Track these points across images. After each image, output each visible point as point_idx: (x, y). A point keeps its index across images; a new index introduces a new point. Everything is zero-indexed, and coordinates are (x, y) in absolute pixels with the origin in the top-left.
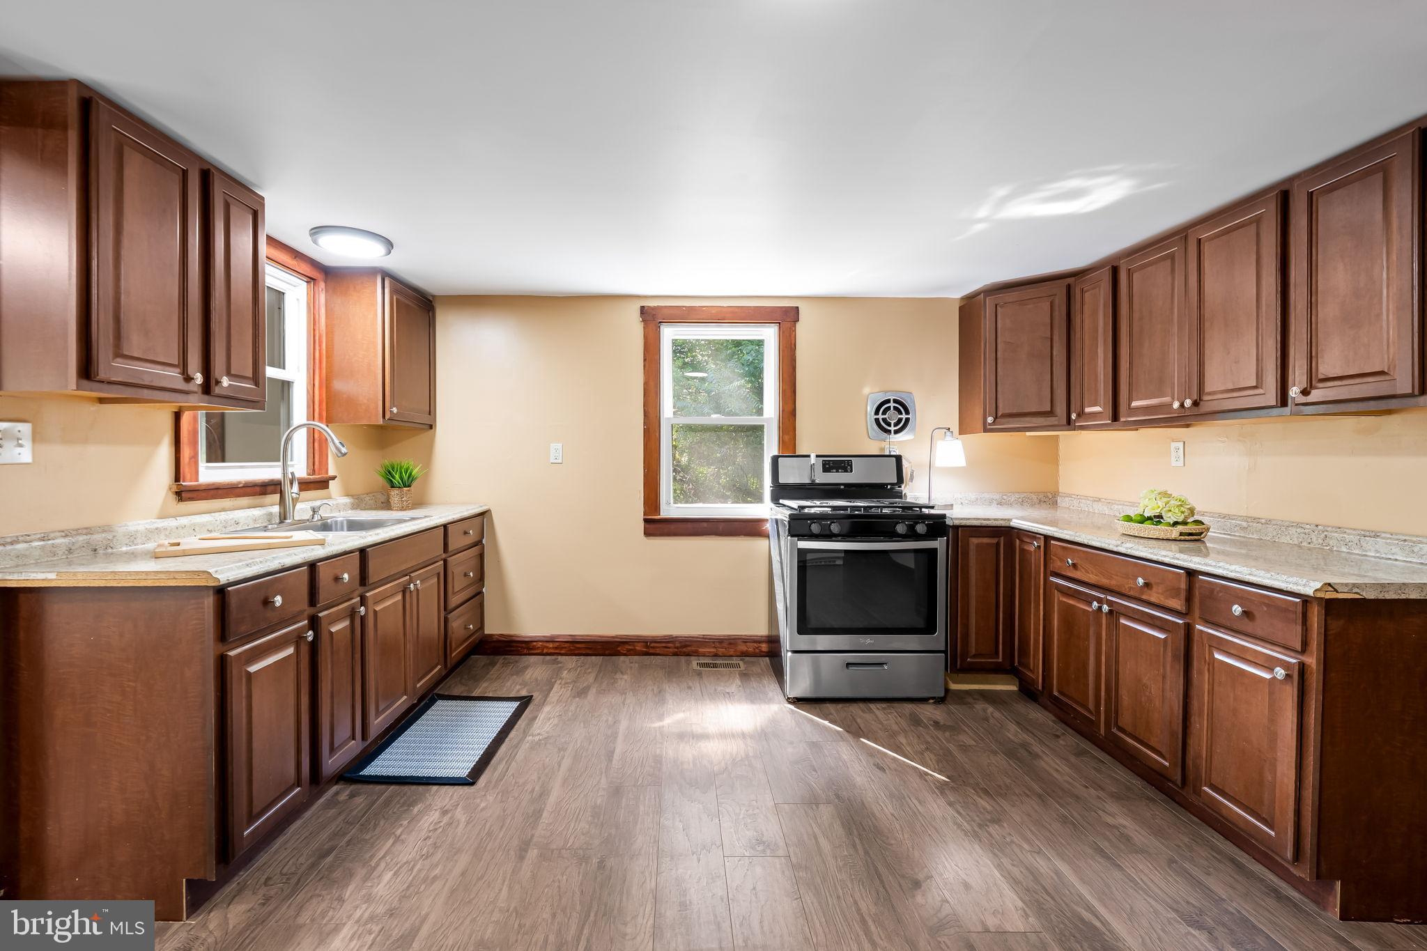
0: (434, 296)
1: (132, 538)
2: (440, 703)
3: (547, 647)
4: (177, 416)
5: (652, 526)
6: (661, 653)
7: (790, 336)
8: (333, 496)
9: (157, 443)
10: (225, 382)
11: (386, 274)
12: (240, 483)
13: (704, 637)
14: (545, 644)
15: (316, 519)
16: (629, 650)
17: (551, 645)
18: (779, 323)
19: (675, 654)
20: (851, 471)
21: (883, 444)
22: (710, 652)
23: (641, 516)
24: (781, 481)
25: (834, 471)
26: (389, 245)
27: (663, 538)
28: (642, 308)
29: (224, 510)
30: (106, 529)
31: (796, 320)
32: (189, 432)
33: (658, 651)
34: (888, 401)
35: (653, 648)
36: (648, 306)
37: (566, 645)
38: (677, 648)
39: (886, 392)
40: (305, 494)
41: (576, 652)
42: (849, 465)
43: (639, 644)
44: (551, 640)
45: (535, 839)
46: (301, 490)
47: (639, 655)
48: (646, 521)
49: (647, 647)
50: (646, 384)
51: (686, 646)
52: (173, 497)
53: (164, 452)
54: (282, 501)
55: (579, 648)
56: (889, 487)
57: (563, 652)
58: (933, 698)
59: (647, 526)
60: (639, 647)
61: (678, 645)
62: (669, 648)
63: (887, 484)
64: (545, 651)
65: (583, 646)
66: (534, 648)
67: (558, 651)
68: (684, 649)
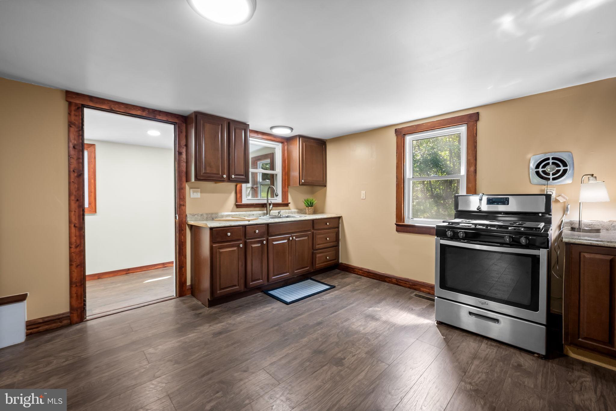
0: (326, 140)
1: (222, 216)
2: (309, 280)
3: (360, 272)
4: (236, 186)
5: (399, 227)
6: (403, 285)
7: (473, 129)
8: (291, 209)
9: (231, 193)
10: (233, 176)
11: (300, 136)
12: (254, 204)
13: (424, 283)
14: (359, 271)
15: (279, 215)
16: (390, 281)
17: (361, 272)
18: (467, 123)
19: (409, 288)
20: (508, 204)
21: (544, 187)
22: (426, 291)
23: (395, 222)
24: (460, 208)
25: (495, 204)
26: (292, 129)
27: (404, 233)
28: (396, 130)
29: (251, 211)
30: (216, 214)
31: (478, 119)
32: (239, 190)
33: (402, 284)
34: (548, 159)
35: (399, 282)
36: (398, 128)
37: (366, 273)
38: (410, 285)
39: (546, 153)
40: (274, 208)
41: (369, 276)
42: (507, 201)
43: (394, 279)
44: (361, 269)
45: (281, 325)
46: (273, 206)
47: (394, 284)
48: (397, 225)
49: (397, 281)
50: (397, 163)
51: (415, 285)
52: (235, 207)
53: (233, 196)
54: (267, 210)
55: (371, 275)
56: (540, 215)
57: (365, 275)
58: (538, 354)
59: (397, 227)
60: (394, 281)
61: (411, 284)
62: (407, 284)
63: (538, 213)
64: (359, 273)
65: (372, 274)
66: (355, 271)
67: (363, 274)
68: (414, 286)
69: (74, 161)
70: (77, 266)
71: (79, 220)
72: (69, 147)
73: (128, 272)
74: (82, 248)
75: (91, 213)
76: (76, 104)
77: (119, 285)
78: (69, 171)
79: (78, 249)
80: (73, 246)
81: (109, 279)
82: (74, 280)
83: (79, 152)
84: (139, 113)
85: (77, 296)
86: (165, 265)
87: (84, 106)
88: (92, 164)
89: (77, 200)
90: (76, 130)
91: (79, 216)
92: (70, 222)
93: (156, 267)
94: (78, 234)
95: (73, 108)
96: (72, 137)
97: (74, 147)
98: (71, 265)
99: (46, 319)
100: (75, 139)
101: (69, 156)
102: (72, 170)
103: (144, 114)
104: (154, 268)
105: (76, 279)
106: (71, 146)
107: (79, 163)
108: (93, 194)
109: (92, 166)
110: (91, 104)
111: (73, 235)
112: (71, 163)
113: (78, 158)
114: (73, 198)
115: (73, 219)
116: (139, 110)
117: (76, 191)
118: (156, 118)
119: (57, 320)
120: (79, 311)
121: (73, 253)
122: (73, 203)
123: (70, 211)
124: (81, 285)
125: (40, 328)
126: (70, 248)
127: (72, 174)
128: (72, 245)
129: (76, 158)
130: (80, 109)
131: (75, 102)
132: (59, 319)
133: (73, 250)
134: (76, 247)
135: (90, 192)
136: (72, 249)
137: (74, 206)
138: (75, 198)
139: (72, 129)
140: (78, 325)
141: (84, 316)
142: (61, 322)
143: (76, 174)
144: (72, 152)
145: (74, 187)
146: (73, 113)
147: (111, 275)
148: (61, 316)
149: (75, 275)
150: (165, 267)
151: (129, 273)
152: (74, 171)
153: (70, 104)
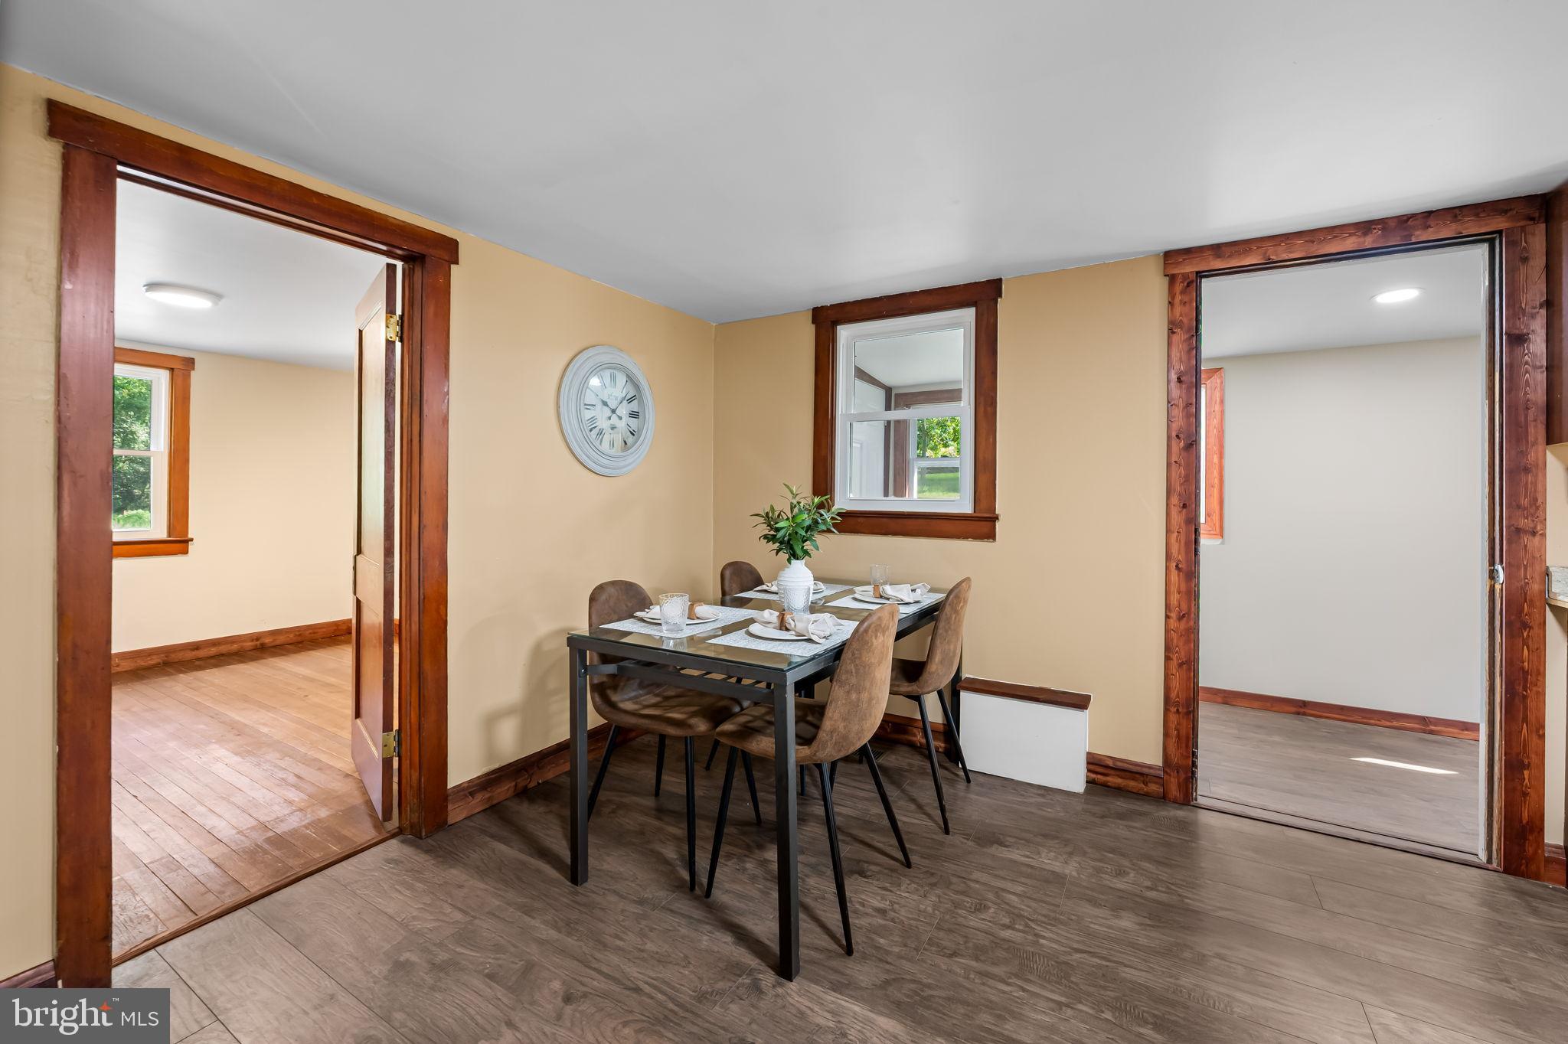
69: (1177, 413)
70: (1180, 665)
71: (1187, 552)
72: (1168, 382)
73: (1302, 710)
74: (1192, 623)
75: (1212, 536)
76: (1185, 276)
77: (1276, 738)
78: (1169, 438)
79: (1182, 625)
80: (1173, 615)
81: (1252, 713)
82: (1173, 695)
83: (1189, 389)
84: (1350, 244)
85: (1178, 736)
86: (1432, 728)
87: (1200, 275)
88: (1215, 417)
89: (1184, 506)
90: (1185, 337)
91: (1187, 544)
92: (1168, 557)
93: (1395, 723)
94: (1183, 587)
95: (1179, 287)
96: (1175, 353)
97: (1179, 380)
98: (1167, 658)
99: (1119, 764)
100: (1181, 361)
101: (1169, 402)
102: (1174, 434)
103: (1368, 242)
104: (1388, 724)
105: (1178, 696)
106: (1174, 377)
107: (1188, 416)
108: (1216, 492)
109: (1215, 422)
110: (1218, 264)
111: (1174, 589)
112: (1174, 417)
113: (1188, 405)
114: (1175, 500)
115: (1174, 551)
116: (1351, 235)
117: (1181, 485)
118: (1414, 240)
119: (1137, 776)
120: (1183, 776)
121: (1172, 632)
122: (1174, 512)
123: (1168, 531)
124: (1188, 713)
125: (1109, 779)
126: (1167, 617)
127: (1174, 442)
128: (1170, 611)
129: (1182, 405)
130: (1193, 284)
131: (1179, 272)
132: (1142, 774)
133: (1173, 623)
134: (1180, 618)
135: (1209, 486)
136: (1172, 620)
137: (1178, 518)
138: (1180, 500)
139: (1175, 338)
140: (1180, 809)
141: (1192, 794)
142: (1146, 784)
143: (1182, 444)
144: (1176, 392)
145: (1178, 472)
146: (1178, 298)
147: (1256, 704)
148: (1146, 771)
149: (1175, 684)
150: (1431, 732)
151: (1304, 714)
152: (1177, 436)
153: (1172, 279)
